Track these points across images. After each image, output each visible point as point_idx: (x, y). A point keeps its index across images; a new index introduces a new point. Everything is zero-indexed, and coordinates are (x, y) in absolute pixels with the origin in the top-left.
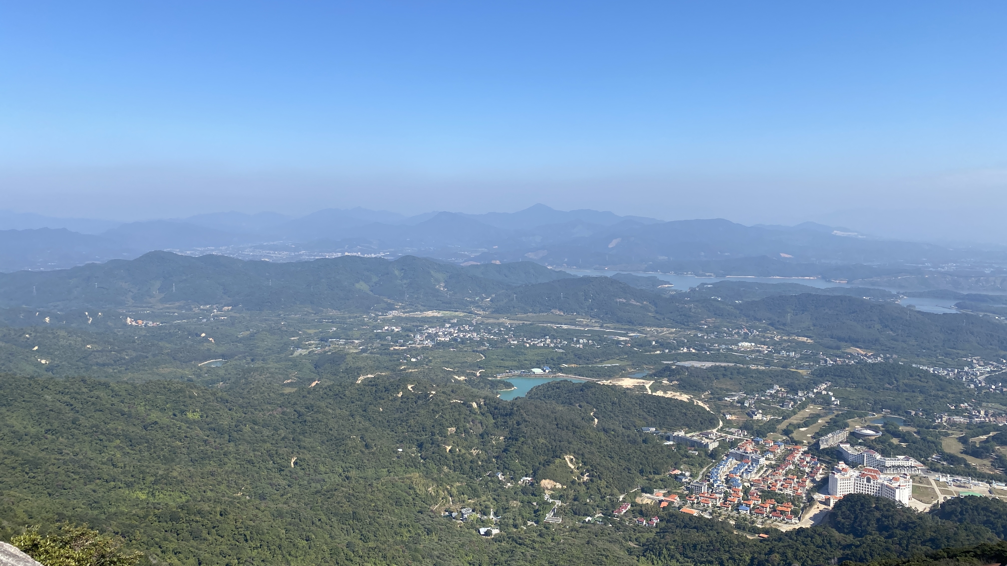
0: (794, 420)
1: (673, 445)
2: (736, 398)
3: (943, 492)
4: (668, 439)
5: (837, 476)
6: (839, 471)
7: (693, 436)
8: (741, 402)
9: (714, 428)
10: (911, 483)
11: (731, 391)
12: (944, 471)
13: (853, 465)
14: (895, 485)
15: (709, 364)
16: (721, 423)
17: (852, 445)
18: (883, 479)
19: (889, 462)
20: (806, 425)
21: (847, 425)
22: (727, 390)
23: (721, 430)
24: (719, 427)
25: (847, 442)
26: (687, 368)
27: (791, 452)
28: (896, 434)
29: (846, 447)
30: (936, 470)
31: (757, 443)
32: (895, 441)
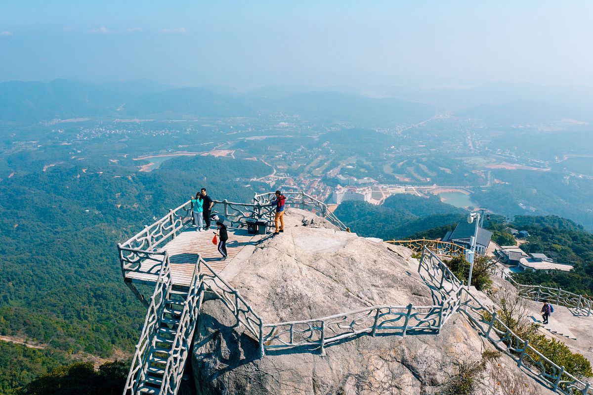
0: (312, 164)
1: (251, 186)
2: (281, 156)
3: (385, 193)
4: (247, 183)
5: (337, 192)
6: (338, 190)
7: (260, 180)
8: (284, 157)
9: (272, 174)
10: (371, 191)
11: (278, 152)
12: (385, 183)
13: (343, 185)
14: (364, 193)
15: (264, 137)
16: (275, 171)
17: (342, 175)
18: (359, 191)
19: (360, 181)
20: (318, 167)
21: (339, 165)
22: (276, 151)
23: (275, 175)
24: (274, 173)
25: (340, 174)
26: (253, 141)
27: (312, 183)
28: (363, 166)
29: (340, 177)
30: (382, 183)
31: (295, 180)
32: (362, 170)
